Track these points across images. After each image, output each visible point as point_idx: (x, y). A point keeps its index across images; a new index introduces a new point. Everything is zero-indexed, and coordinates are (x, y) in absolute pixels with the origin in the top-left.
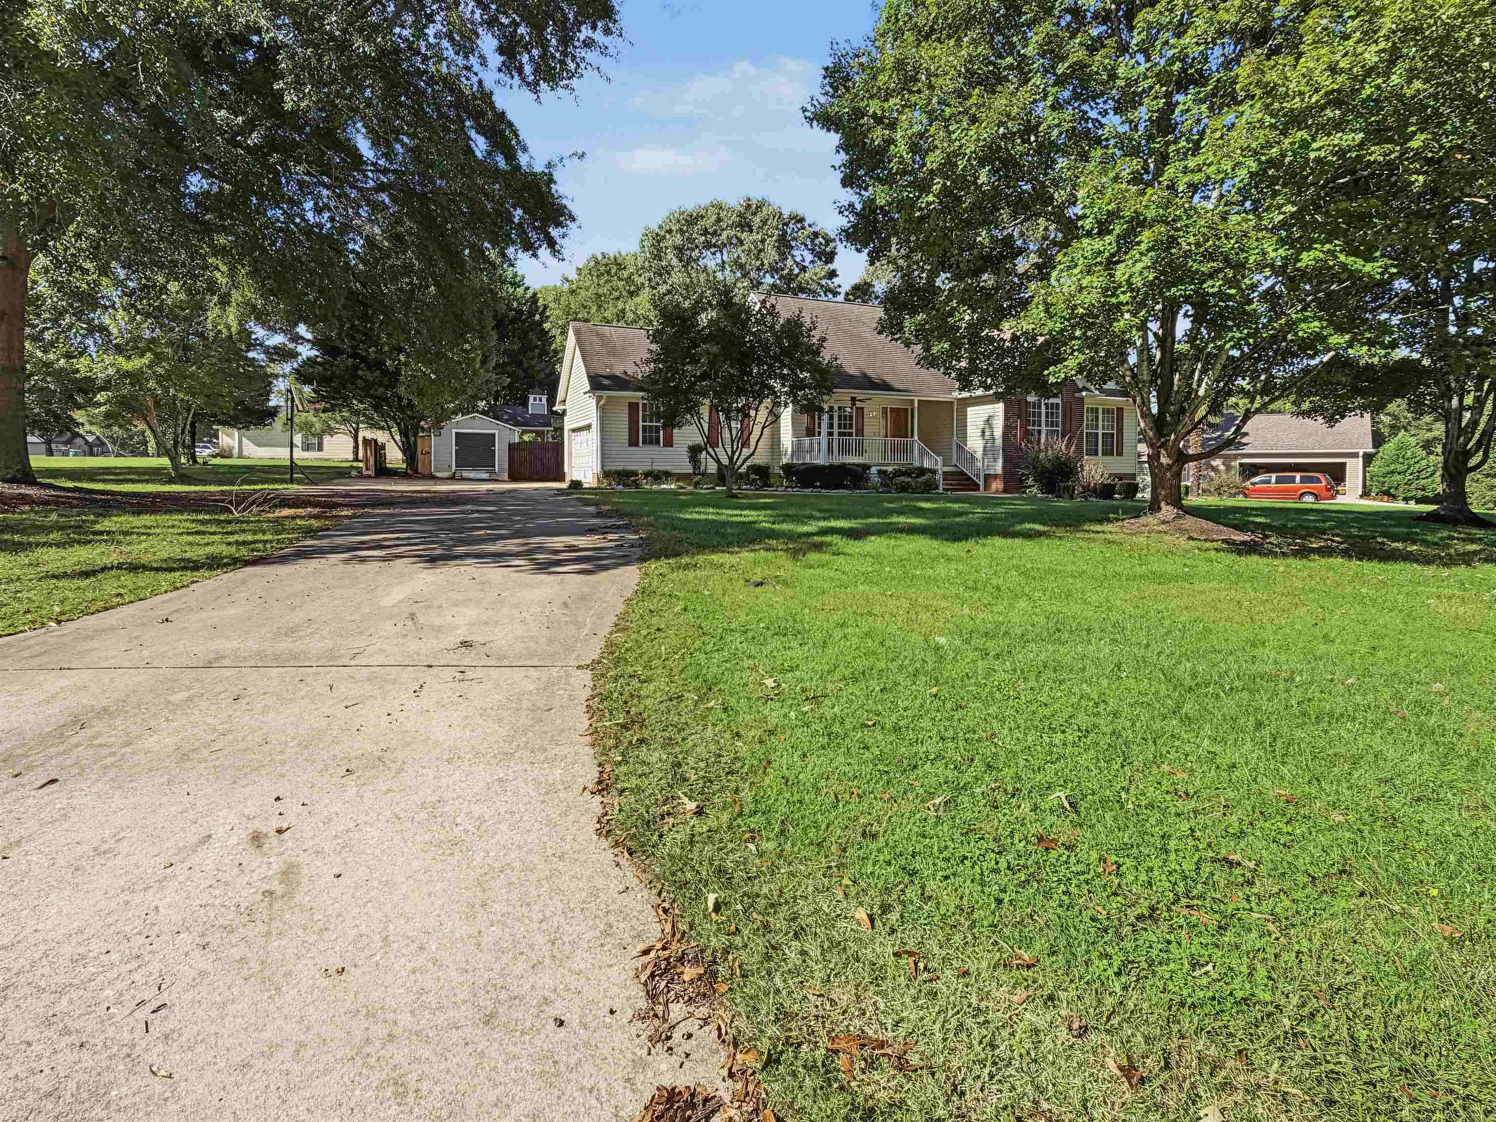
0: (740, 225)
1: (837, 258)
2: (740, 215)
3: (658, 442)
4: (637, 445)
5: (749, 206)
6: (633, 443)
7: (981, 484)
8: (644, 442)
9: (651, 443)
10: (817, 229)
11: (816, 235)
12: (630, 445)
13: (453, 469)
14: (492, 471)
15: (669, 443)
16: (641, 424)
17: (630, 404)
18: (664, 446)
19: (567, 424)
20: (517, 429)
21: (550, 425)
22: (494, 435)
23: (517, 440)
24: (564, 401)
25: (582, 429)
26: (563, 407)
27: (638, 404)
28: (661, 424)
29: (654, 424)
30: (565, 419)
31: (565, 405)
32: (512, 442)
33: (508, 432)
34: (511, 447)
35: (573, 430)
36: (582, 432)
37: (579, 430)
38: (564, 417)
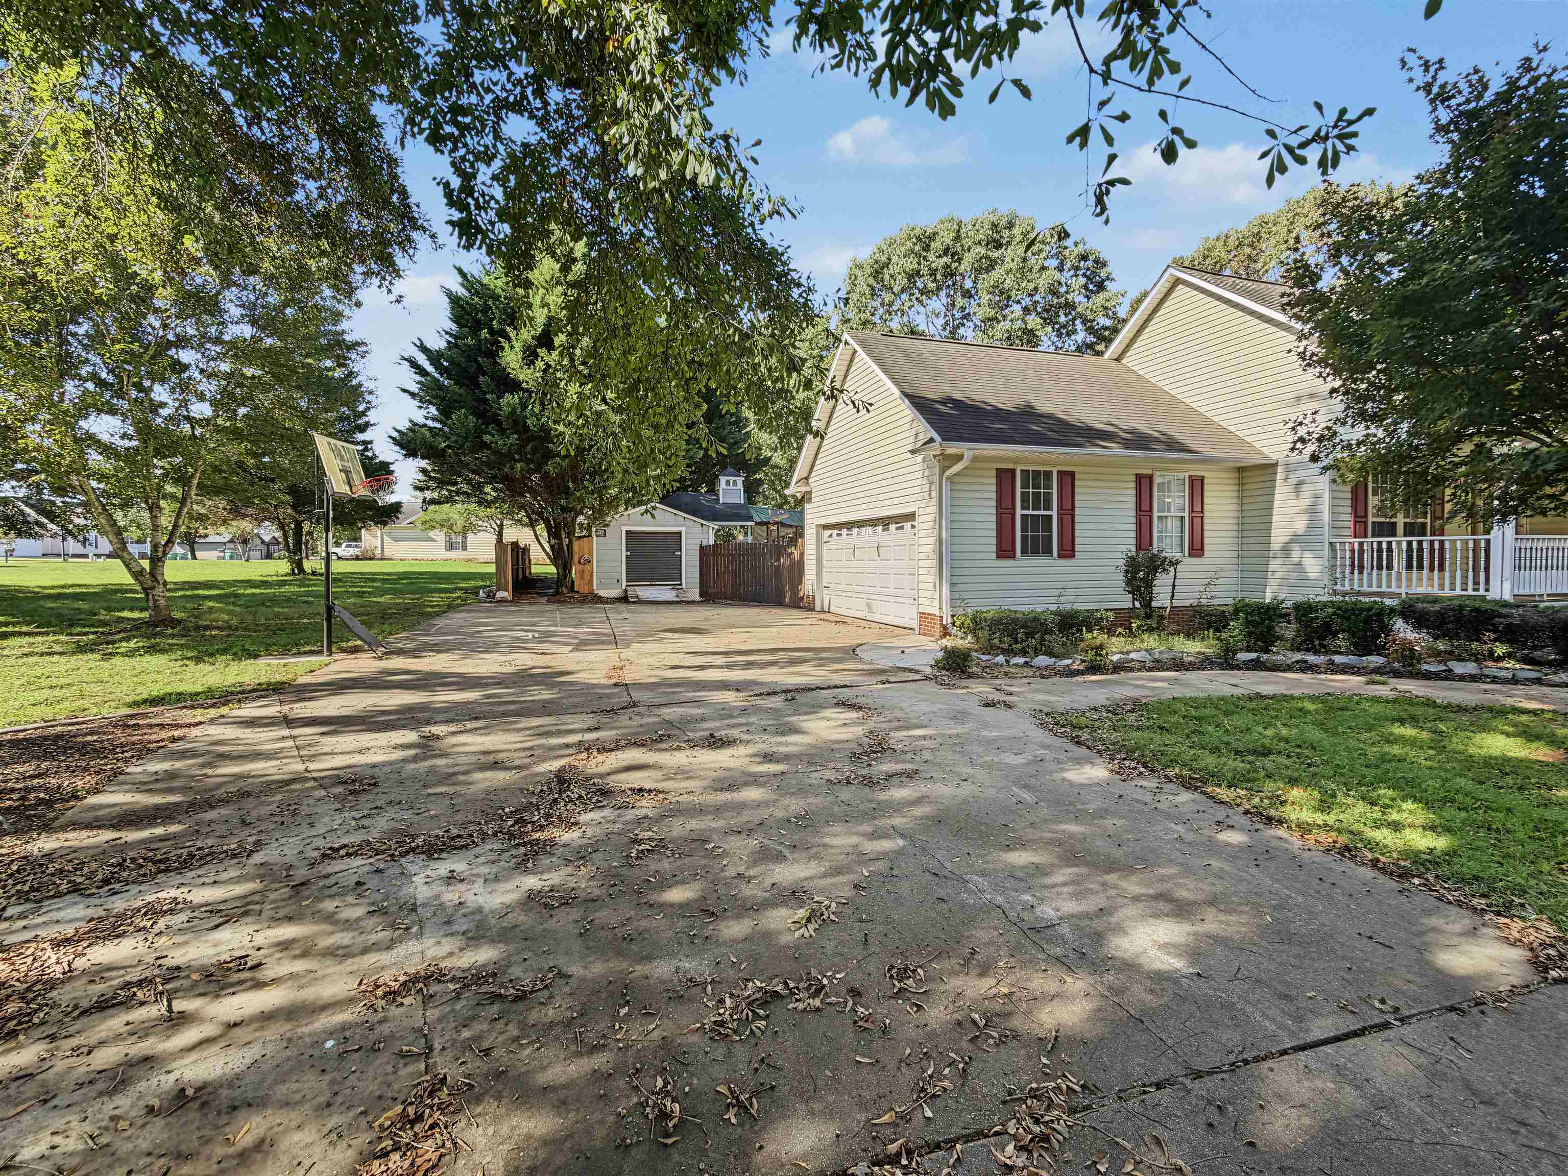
3: (1048, 550)
4: (1013, 557)
6: (1005, 551)
8: (1025, 551)
9: (1035, 552)
10: (1088, 247)
11: (1085, 255)
12: (999, 557)
13: (624, 583)
14: (677, 587)
15: (1068, 551)
16: (1019, 512)
17: (1000, 473)
18: (1060, 556)
19: (813, 517)
20: (711, 524)
21: (750, 518)
22: (680, 533)
23: (712, 542)
24: (807, 478)
25: (861, 524)
26: (804, 489)
27: (1012, 472)
28: (1054, 513)
29: (1043, 512)
30: (809, 509)
31: (808, 484)
32: (705, 543)
33: (698, 529)
34: (704, 551)
35: (826, 527)
36: (856, 530)
37: (849, 525)
38: (807, 506)
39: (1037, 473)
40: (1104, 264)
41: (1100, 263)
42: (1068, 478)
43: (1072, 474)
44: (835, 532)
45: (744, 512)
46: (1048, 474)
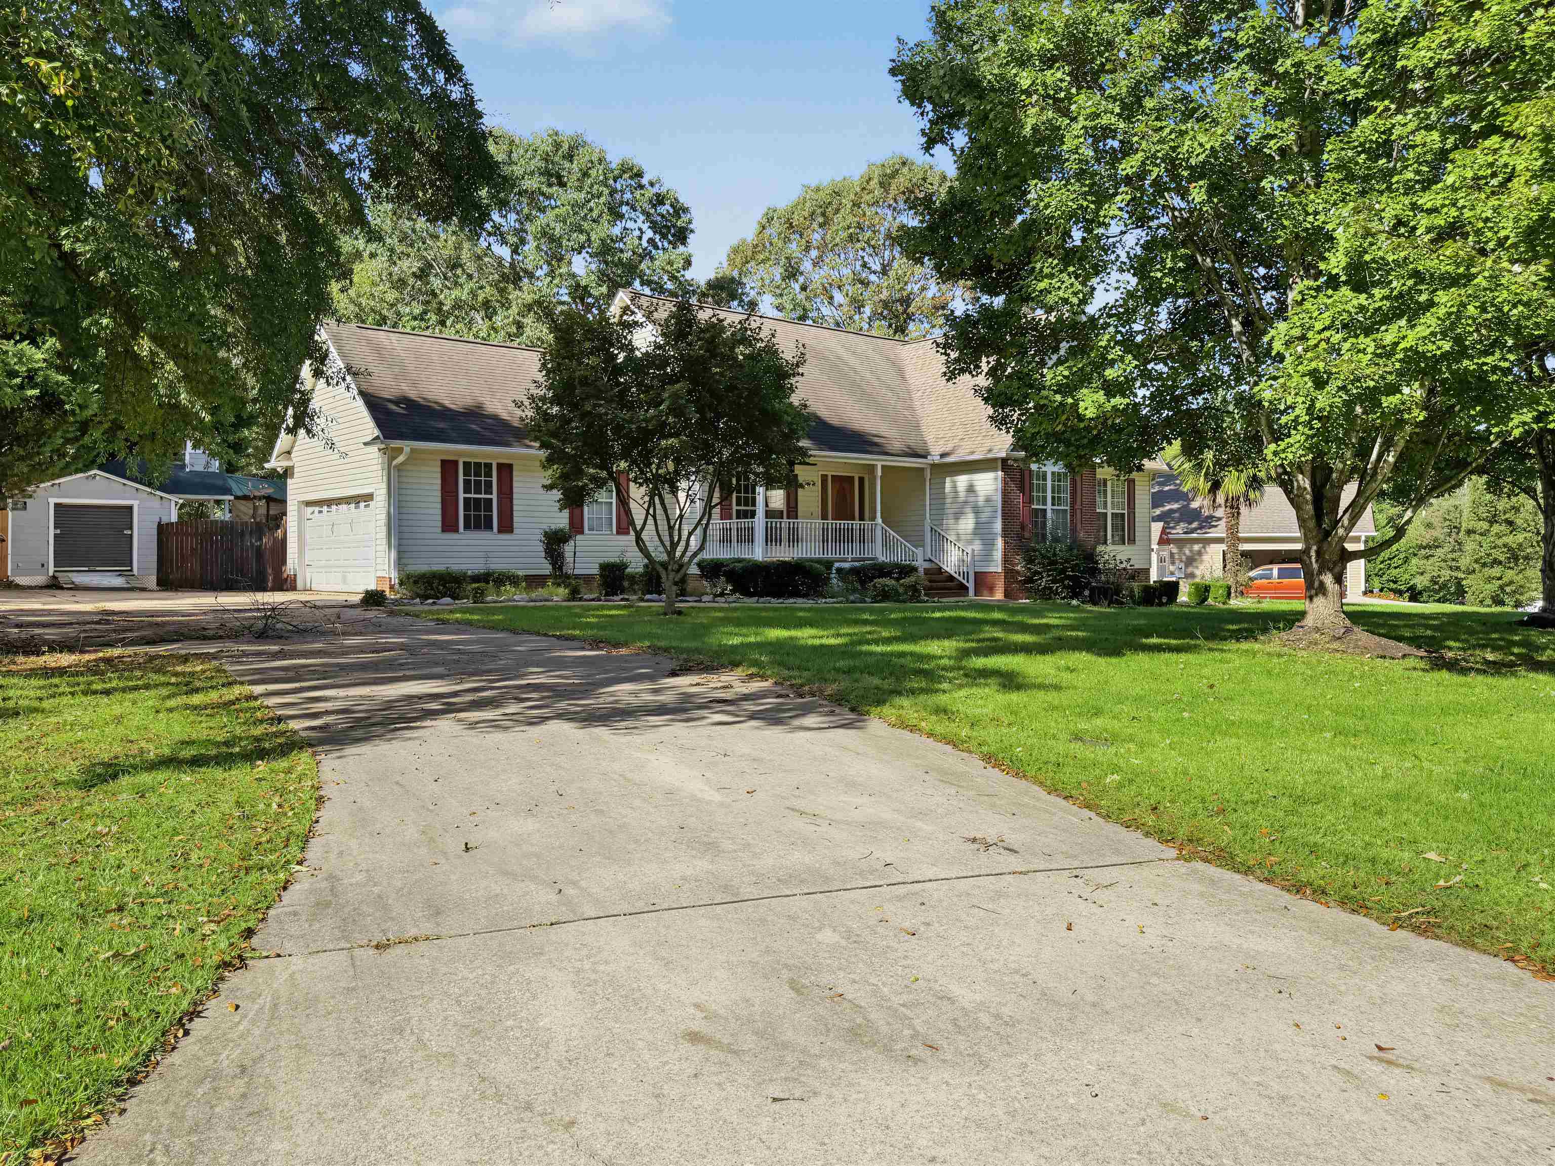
0: (547, 173)
1: (692, 238)
2: (546, 159)
3: (489, 526)
4: (456, 530)
5: (557, 145)
6: (449, 525)
7: (971, 586)
8: (467, 526)
9: (477, 527)
10: (664, 190)
11: (660, 200)
12: (444, 531)
13: (51, 569)
14: (128, 574)
15: (507, 526)
16: (462, 496)
17: (444, 463)
18: (500, 531)
19: (295, 492)
20: (173, 498)
21: (228, 491)
22: (130, 508)
23: (174, 518)
24: (289, 453)
25: (338, 501)
26: (286, 464)
27: (456, 463)
28: (494, 496)
29: (483, 496)
30: (291, 484)
31: (290, 459)
32: (165, 520)
33: (156, 503)
34: (163, 529)
35: (309, 504)
36: (334, 507)
37: (329, 502)
38: (289, 481)
39: (478, 465)
40: (686, 210)
41: (679, 210)
42: (506, 470)
43: (510, 467)
44: (317, 509)
45: (220, 482)
46: (488, 466)
